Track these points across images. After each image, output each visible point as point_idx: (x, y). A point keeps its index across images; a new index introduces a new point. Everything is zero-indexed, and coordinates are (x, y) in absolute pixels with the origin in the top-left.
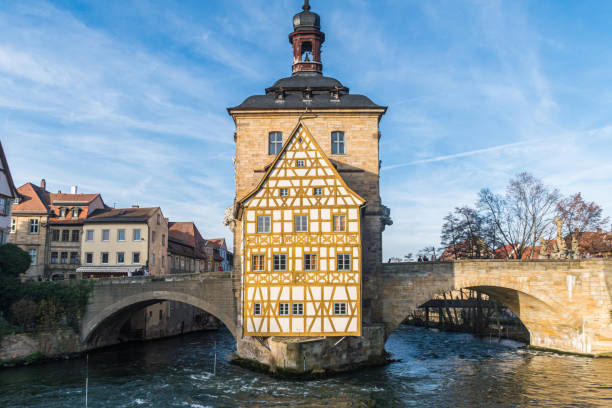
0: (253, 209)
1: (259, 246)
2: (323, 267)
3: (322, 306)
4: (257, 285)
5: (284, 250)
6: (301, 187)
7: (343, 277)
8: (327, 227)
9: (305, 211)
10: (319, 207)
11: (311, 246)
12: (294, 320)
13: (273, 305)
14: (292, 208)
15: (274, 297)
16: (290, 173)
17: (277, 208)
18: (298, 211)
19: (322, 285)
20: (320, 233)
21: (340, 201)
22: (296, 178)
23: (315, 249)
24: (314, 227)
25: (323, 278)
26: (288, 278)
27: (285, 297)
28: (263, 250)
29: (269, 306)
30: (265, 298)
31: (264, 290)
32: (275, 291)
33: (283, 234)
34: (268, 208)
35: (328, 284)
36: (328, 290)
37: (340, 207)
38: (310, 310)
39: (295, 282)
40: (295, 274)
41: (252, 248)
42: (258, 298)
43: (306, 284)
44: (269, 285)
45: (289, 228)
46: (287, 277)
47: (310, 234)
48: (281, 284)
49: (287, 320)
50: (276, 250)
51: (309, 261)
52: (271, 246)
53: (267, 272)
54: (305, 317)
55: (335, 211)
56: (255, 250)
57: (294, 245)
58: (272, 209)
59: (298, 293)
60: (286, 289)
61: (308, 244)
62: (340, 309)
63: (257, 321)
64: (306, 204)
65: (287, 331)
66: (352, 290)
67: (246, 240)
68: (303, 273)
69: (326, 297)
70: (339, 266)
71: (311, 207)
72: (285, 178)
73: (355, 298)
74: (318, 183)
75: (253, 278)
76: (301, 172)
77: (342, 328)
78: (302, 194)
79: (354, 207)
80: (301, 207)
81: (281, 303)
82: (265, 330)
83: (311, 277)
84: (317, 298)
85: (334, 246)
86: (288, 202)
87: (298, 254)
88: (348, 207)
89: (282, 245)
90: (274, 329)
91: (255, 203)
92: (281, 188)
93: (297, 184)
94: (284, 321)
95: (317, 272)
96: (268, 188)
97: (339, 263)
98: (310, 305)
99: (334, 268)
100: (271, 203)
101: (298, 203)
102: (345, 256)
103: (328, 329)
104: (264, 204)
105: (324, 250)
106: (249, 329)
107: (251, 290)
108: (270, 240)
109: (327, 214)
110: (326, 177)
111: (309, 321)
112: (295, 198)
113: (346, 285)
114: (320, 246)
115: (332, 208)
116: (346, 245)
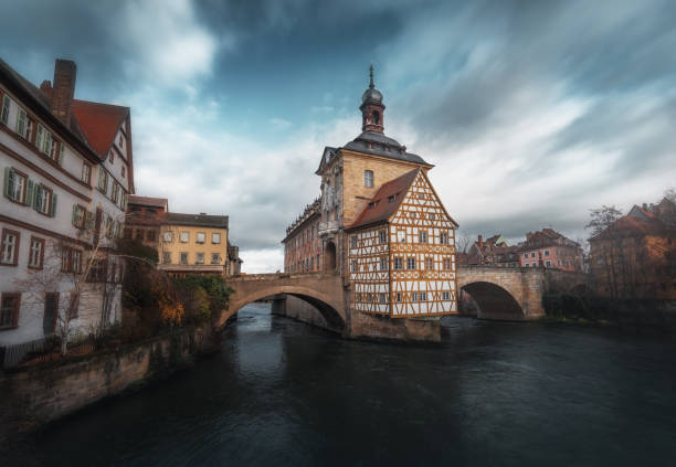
0: (394, 225)
1: (398, 252)
2: (436, 268)
3: (437, 294)
4: (398, 280)
5: (414, 255)
6: (422, 212)
7: (447, 275)
8: (437, 241)
9: (425, 229)
10: (433, 227)
11: (429, 254)
12: (422, 305)
13: (409, 294)
14: (418, 226)
15: (409, 289)
16: (416, 203)
17: (409, 225)
18: (421, 229)
19: (436, 280)
20: (434, 245)
21: (444, 225)
22: (419, 205)
23: (431, 256)
24: (430, 241)
25: (436, 275)
27: (415, 289)
28: (401, 255)
29: (406, 295)
30: (404, 289)
31: (403, 283)
32: (409, 284)
33: (413, 244)
34: (404, 225)
35: (439, 279)
36: (439, 283)
37: (444, 228)
38: (430, 298)
39: (421, 279)
40: (421, 272)
41: (395, 253)
42: (399, 290)
43: (427, 279)
44: (406, 280)
45: (416, 240)
46: (416, 275)
47: (428, 245)
48: (413, 279)
50: (409, 255)
51: (430, 261)
52: (405, 252)
53: (404, 271)
54: (428, 302)
55: (442, 230)
56: (396, 255)
57: (419, 252)
58: (406, 226)
59: (423, 286)
60: (416, 283)
61: (427, 252)
62: (446, 295)
63: (399, 306)
64: (425, 224)
65: (417, 312)
66: (452, 283)
67: (389, 248)
68: (425, 271)
69: (439, 289)
70: (444, 267)
71: (428, 227)
72: (413, 205)
73: (453, 288)
74: (432, 210)
75: (395, 275)
76: (422, 202)
77: (447, 309)
78: (423, 217)
79: (452, 228)
80: (423, 226)
81: (413, 293)
82: (404, 312)
83: (429, 274)
84: (434, 289)
85: (442, 253)
86: (416, 222)
87: (422, 258)
88: (448, 228)
89: (413, 252)
90: (410, 312)
91: (395, 221)
92: (411, 212)
93: (420, 209)
94: (416, 306)
95: (434, 271)
96: (403, 211)
97: (444, 265)
98: (430, 294)
99: (441, 268)
100: (406, 222)
101: (420, 223)
102: (447, 261)
103: (441, 310)
104: (401, 222)
105: (436, 256)
106: (395, 312)
107: (394, 283)
108: (405, 248)
109: (437, 232)
110: (435, 208)
111: (430, 304)
112: (419, 219)
113: (449, 280)
114: (434, 253)
115: (439, 228)
116: (448, 254)
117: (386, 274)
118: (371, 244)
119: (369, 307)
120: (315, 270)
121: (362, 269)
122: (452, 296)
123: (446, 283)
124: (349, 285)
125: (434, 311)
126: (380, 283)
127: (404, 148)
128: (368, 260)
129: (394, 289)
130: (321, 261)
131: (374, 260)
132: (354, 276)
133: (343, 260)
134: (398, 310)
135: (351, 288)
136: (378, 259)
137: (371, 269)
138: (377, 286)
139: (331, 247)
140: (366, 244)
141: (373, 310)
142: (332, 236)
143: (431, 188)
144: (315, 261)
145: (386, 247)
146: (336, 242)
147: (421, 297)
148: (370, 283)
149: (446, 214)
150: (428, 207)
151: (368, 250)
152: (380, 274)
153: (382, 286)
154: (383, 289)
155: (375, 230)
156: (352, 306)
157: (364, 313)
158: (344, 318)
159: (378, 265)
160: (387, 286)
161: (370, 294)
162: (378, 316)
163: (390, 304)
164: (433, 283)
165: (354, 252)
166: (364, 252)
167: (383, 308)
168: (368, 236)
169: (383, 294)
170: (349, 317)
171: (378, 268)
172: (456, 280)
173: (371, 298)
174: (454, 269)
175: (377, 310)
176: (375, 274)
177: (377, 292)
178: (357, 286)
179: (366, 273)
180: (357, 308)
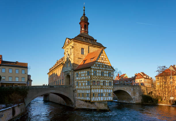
0: (93, 69)
1: (94, 79)
2: (107, 85)
3: (106, 94)
4: (94, 89)
5: (99, 80)
6: (103, 65)
7: (110, 87)
8: (107, 75)
9: (103, 71)
10: (106, 70)
11: (104, 80)
12: (101, 97)
13: (97, 94)
15: (97, 92)
17: (98, 69)
18: (102, 71)
19: (106, 89)
20: (106, 77)
21: (110, 70)
23: (105, 80)
24: (105, 75)
25: (106, 87)
27: (99, 92)
28: (95, 80)
29: (96, 94)
31: (95, 90)
32: (97, 90)
33: (99, 76)
34: (96, 69)
35: (107, 89)
36: (107, 90)
37: (110, 71)
38: (104, 95)
39: (101, 88)
40: (101, 86)
41: (93, 79)
42: (94, 92)
43: (103, 89)
44: (96, 89)
45: (100, 75)
46: (100, 87)
47: (104, 77)
48: (99, 89)
49: (100, 97)
50: (98, 80)
51: (104, 83)
52: (96, 79)
53: (95, 86)
55: (109, 72)
56: (93, 80)
57: (101, 79)
58: (97, 69)
59: (102, 91)
60: (99, 90)
61: (104, 79)
62: (109, 94)
63: (94, 98)
64: (104, 69)
65: (100, 100)
66: (112, 90)
67: (91, 77)
68: (103, 86)
69: (107, 92)
70: (109, 85)
71: (104, 70)
72: (100, 62)
73: (112, 92)
75: (93, 87)
76: (103, 61)
77: (110, 99)
79: (113, 71)
80: (103, 70)
81: (98, 93)
82: (95, 100)
84: (105, 92)
85: (109, 80)
86: (100, 68)
87: (102, 81)
88: (111, 71)
89: (99, 79)
90: (97, 100)
91: (93, 68)
92: (99, 65)
94: (99, 98)
95: (106, 86)
96: (96, 64)
97: (109, 84)
98: (104, 94)
99: (108, 85)
100: (97, 68)
101: (102, 69)
103: (107, 99)
104: (95, 68)
105: (107, 81)
106: (92, 100)
107: (92, 90)
108: (96, 77)
109: (107, 72)
110: (107, 63)
111: (104, 97)
112: (101, 67)
113: (110, 89)
114: (106, 80)
115: (108, 71)
116: (111, 80)
117: (89, 87)
118: (84, 76)
119: (82, 98)
120: (62, 84)
121: (80, 85)
122: (111, 94)
123: (109, 90)
124: (75, 90)
125: (105, 100)
126: (87, 90)
127: (96, 40)
128: (83, 81)
129: (92, 92)
130: (64, 81)
131: (85, 81)
132: (77, 87)
133: (73, 81)
134: (93, 99)
136: (86, 81)
137: (84, 84)
138: (86, 91)
139: (68, 76)
140: (82, 76)
141: (84, 99)
142: (69, 72)
143: (106, 56)
144: (62, 81)
145: (89, 77)
146: (70, 74)
147: (101, 95)
148: (83, 90)
149: (111, 66)
150: (105, 63)
151: (83, 78)
152: (87, 87)
154: (88, 92)
155: (85, 71)
156: (76, 98)
157: (81, 100)
158: (73, 102)
159: (86, 83)
160: (90, 91)
161: (83, 94)
162: (86, 101)
163: (91, 97)
164: (105, 90)
165: (77, 78)
166: (81, 79)
167: (88, 99)
168: (83, 73)
169: (88, 94)
170: (75, 101)
171: (86, 84)
172: (113, 89)
173: (83, 95)
174: (112, 85)
175: (86, 99)
176: (85, 87)
177: (86, 93)
178: (78, 90)
179: (82, 86)
180: (78, 98)
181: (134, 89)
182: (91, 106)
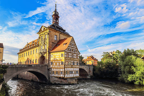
3: (75, 72)
4: (66, 68)
13: (69, 71)
17: (69, 53)
19: (75, 68)
20: (75, 58)
25: (75, 66)
26: (71, 66)
32: (69, 69)
33: (70, 58)
40: (72, 66)
41: (66, 60)
42: (67, 70)
43: (73, 68)
44: (68, 67)
51: (74, 63)
52: (68, 60)
53: (68, 65)
54: (73, 74)
57: (72, 60)
63: (67, 75)
65: (71, 77)
69: (76, 70)
70: (77, 65)
71: (74, 53)
72: (70, 47)
73: (78, 70)
74: (75, 49)
75: (66, 66)
76: (73, 46)
78: (73, 51)
79: (79, 54)
80: (73, 53)
83: (74, 66)
84: (74, 70)
85: (77, 61)
87: (72, 62)
89: (70, 60)
90: (69, 77)
91: (66, 51)
92: (70, 49)
93: (72, 48)
94: (70, 75)
96: (68, 48)
101: (72, 52)
102: (77, 63)
103: (76, 76)
104: (68, 51)
106: (65, 77)
110: (75, 48)
112: (72, 51)
113: (78, 68)
114: (75, 61)
115: (76, 54)
116: (78, 61)
117: (63, 66)
118: (58, 57)
119: (56, 75)
121: (54, 64)
122: (78, 72)
124: (50, 69)
125: (74, 76)
126: (61, 68)
127: (65, 30)
128: (57, 62)
129: (65, 70)
132: (51, 66)
135: (50, 70)
137: (58, 64)
140: (56, 57)
141: (58, 76)
143: (75, 43)
147: (71, 72)
148: (57, 68)
149: (78, 50)
150: (74, 48)
152: (61, 66)
153: (62, 69)
155: (60, 53)
157: (55, 77)
159: (60, 63)
162: (60, 78)
163: (64, 75)
165: (52, 59)
166: (56, 59)
167: (62, 76)
168: (57, 55)
169: (62, 72)
170: (49, 78)
173: (57, 73)
174: (79, 65)
175: (60, 76)
176: (59, 66)
177: (60, 71)
178: (52, 69)
179: (56, 65)
180: (52, 76)
181: (89, 68)
182: (64, 82)
